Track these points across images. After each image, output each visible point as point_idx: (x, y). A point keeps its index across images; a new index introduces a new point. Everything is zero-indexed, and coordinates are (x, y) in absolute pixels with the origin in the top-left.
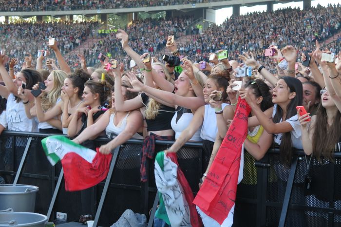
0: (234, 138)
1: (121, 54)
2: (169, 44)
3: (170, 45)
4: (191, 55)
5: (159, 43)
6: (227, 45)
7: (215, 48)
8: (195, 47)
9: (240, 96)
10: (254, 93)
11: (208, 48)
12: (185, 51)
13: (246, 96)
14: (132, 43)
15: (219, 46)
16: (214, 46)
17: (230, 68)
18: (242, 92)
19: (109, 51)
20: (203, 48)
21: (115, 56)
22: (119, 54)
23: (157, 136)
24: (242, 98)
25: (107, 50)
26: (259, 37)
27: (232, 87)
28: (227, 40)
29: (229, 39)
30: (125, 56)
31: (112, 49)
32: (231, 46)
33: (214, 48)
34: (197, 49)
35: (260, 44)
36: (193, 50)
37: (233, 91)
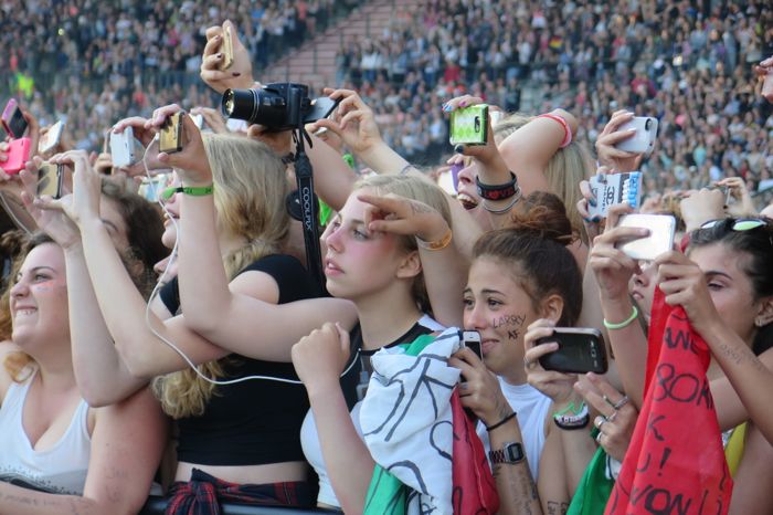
0: (679, 497)
1: (82, 80)
2: (215, 66)
3: (219, 74)
4: (414, 92)
5: (266, 34)
6: (589, 44)
7: (532, 58)
8: (434, 55)
9: (663, 286)
10: (749, 274)
11: (497, 59)
12: (384, 72)
13: (688, 293)
14: (138, 28)
15: (547, 52)
16: (525, 50)
17: (504, 180)
18: (673, 270)
19: (22, 66)
20: (472, 57)
21: (55, 88)
22: (74, 82)
23: (226, 485)
24: (669, 299)
25: (14, 60)
26: (743, 8)
27: (617, 242)
28: (588, 21)
29: (596, 19)
30: (100, 91)
31: (41, 57)
32: (609, 52)
33: (524, 59)
34: (442, 61)
35: (744, 43)
36: (423, 66)
37: (625, 262)
